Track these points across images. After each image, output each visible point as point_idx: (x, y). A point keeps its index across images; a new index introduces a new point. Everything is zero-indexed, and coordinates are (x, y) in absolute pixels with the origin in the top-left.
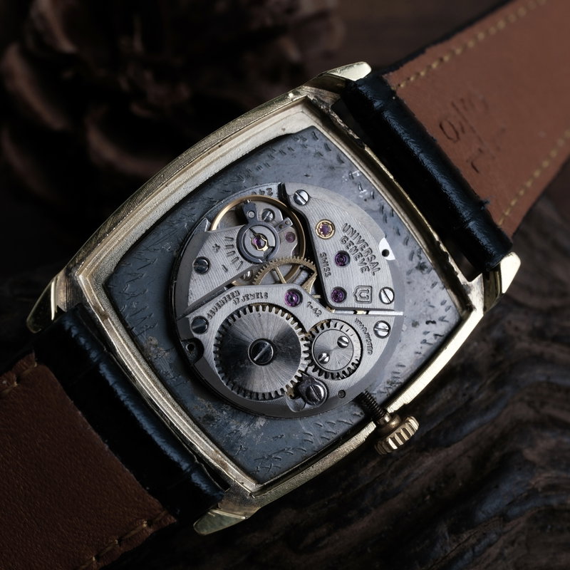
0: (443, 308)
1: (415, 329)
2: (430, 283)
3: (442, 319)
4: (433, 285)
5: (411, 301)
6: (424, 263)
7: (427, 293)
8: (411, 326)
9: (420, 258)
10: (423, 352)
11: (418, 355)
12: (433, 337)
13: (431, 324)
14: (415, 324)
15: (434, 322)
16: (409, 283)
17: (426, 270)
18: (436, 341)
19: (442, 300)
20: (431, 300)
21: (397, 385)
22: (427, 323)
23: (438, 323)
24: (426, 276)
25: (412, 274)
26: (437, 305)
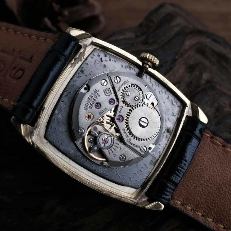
0: (94, 57)
1: (107, 66)
2: (87, 66)
3: (99, 56)
4: (87, 64)
5: (97, 71)
6: (80, 71)
7: (92, 66)
8: (107, 67)
9: (79, 73)
10: (114, 59)
11: (116, 61)
12: (107, 57)
13: (102, 60)
14: (105, 66)
15: (101, 59)
16: (90, 74)
17: (82, 69)
18: (108, 56)
19: (91, 58)
20: (93, 63)
21: (130, 65)
22: (102, 61)
23: (101, 57)
24: (85, 68)
25: (87, 75)
26: (94, 60)
